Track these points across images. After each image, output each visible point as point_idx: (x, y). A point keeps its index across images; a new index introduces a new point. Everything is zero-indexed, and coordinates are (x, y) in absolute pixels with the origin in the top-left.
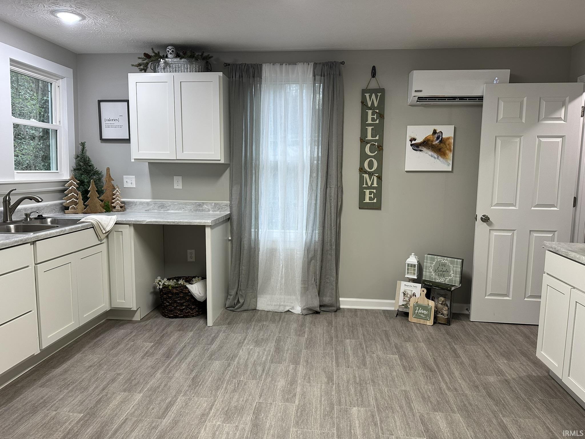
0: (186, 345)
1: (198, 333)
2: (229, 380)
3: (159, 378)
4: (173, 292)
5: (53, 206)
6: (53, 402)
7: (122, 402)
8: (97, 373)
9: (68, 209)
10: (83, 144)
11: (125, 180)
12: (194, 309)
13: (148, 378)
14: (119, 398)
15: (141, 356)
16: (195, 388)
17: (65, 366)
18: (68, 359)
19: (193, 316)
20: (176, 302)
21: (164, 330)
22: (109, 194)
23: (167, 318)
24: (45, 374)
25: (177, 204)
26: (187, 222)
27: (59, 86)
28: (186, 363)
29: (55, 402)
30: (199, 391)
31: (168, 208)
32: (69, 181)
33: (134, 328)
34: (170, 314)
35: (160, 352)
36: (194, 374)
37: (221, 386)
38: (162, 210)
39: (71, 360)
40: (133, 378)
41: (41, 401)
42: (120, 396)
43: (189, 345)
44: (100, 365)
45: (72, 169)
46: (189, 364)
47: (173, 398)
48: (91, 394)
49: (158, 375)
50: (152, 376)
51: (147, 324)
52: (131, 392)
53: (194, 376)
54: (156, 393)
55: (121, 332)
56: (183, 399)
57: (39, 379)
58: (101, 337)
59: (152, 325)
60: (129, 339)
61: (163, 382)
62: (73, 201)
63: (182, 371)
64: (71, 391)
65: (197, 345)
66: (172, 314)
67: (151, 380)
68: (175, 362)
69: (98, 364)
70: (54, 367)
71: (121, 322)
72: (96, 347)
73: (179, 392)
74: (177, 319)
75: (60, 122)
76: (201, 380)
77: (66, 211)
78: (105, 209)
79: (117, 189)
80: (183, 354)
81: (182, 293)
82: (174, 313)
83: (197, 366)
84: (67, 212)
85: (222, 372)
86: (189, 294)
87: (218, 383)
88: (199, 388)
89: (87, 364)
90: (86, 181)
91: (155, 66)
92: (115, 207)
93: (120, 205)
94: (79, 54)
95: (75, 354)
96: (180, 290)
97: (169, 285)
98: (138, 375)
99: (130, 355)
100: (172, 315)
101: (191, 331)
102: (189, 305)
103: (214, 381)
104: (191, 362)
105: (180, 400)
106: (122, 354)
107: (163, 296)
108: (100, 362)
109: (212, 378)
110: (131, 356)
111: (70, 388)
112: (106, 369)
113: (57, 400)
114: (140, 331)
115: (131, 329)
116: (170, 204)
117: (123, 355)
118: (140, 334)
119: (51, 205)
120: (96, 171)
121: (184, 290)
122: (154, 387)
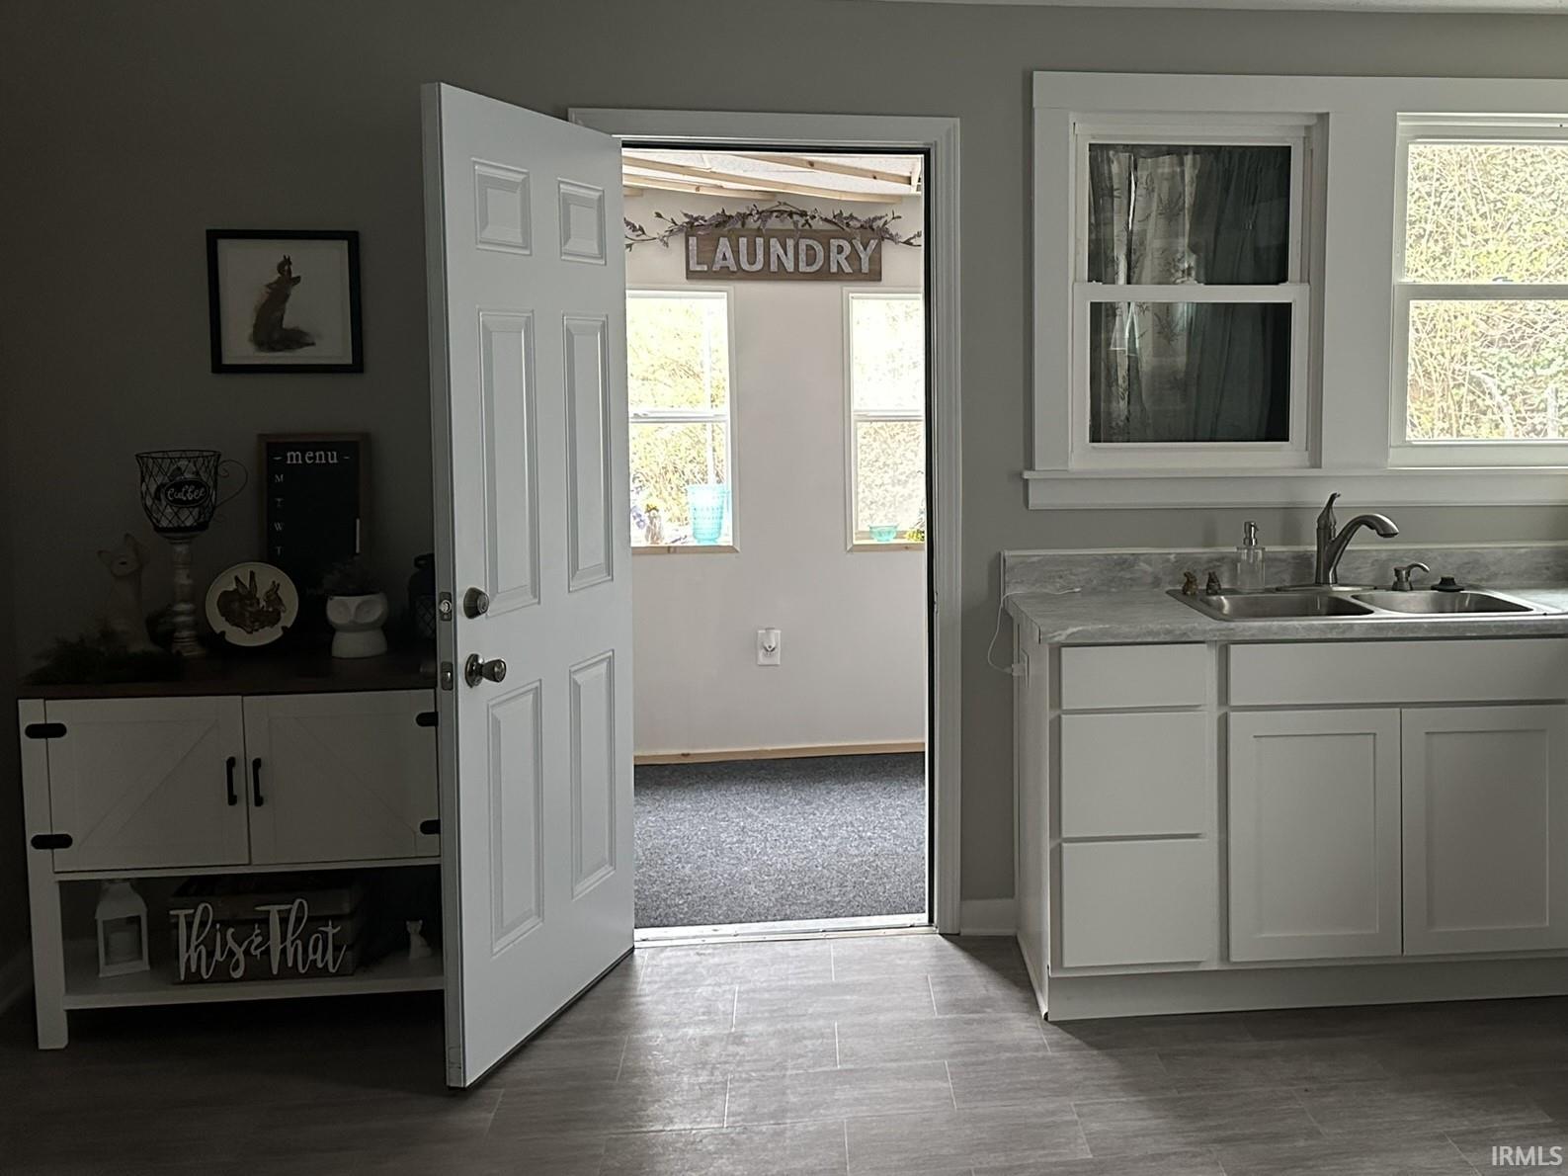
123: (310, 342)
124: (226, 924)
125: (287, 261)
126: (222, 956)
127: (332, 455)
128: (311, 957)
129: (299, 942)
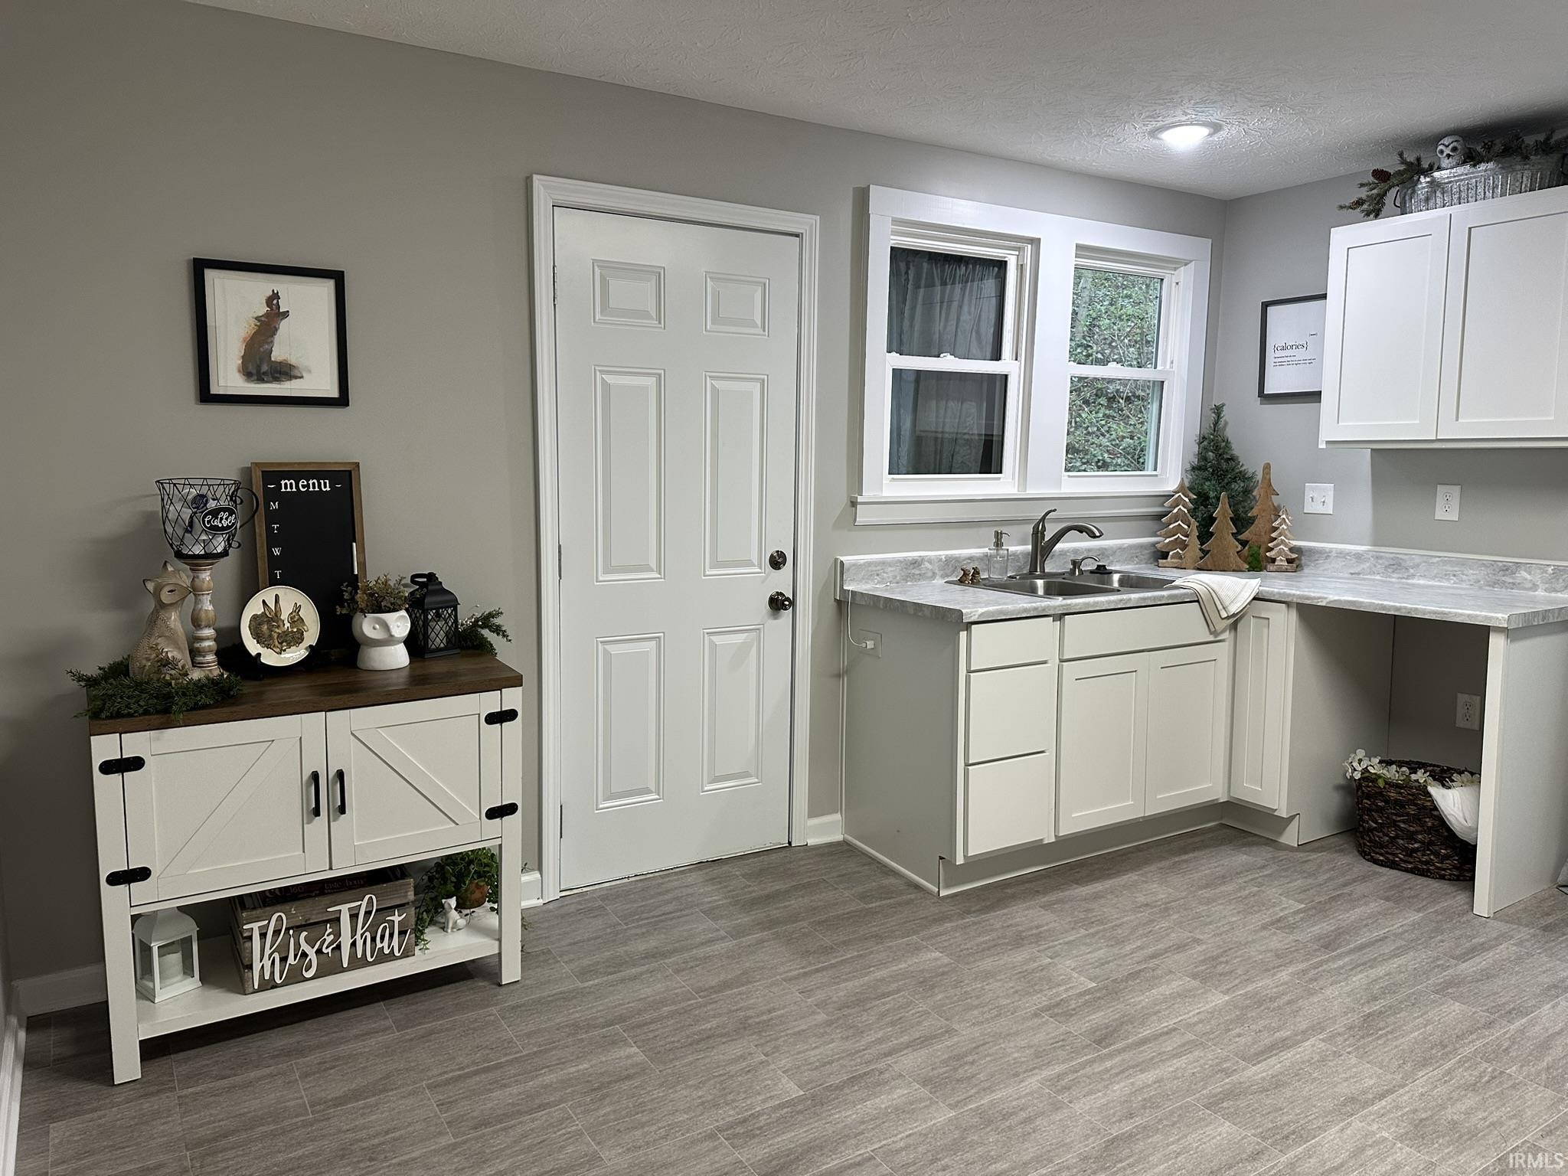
0: (1386, 937)
1: (1437, 922)
2: (1468, 1059)
3: (1282, 981)
4: (1389, 796)
5: (1136, 549)
6: (1052, 941)
7: (1179, 995)
8: (1153, 921)
9: (1166, 558)
10: (1218, 410)
11: (1308, 495)
12: (1447, 857)
13: (1257, 972)
14: (1176, 985)
15: (1264, 922)
16: (1362, 1037)
17: (1098, 887)
18: (1109, 876)
19: (1442, 877)
20: (1395, 824)
21: (1345, 885)
22: (1263, 528)
23: (1368, 860)
24: (1057, 888)
25: (1438, 562)
26: (1435, 613)
27: (1177, 283)
28: (1367, 976)
29: (1056, 943)
30: (1371, 1047)
31: (1412, 571)
32: (1173, 495)
33: (1274, 858)
34: (1377, 853)
35: (1312, 929)
36: (1376, 1007)
37: (1437, 1062)
38: (1395, 575)
39: (1113, 880)
40: (1223, 959)
41: (1034, 931)
42: (1181, 983)
43: (1394, 940)
44: (1166, 909)
45: (1188, 467)
46: (1375, 981)
47: (1296, 1035)
48: (1126, 955)
49: (1284, 975)
50: (1267, 970)
51: (1310, 860)
52: (1208, 984)
53: (1374, 1011)
54: (1262, 1008)
55: (1240, 858)
56: (1320, 1046)
57: (1045, 893)
58: (1191, 855)
59: (1320, 866)
60: (1252, 880)
61: (1287, 994)
62: (1178, 541)
63: (1348, 988)
64: (1093, 935)
65: (1420, 947)
66: (1381, 855)
67: (1262, 979)
68: (1341, 963)
69: (1163, 906)
70: (1079, 882)
71: (1250, 839)
72: (1172, 872)
73: (1316, 1028)
74: (1395, 871)
75: (1172, 362)
76: (1387, 1027)
77: (1160, 561)
78: (1249, 564)
79: (1284, 516)
80: (1370, 954)
81: (1416, 805)
82: (1387, 853)
83: (1394, 993)
84: (1162, 563)
85: (1459, 1034)
86: (1435, 813)
87: (1434, 1052)
88: (1373, 1040)
89: (1141, 899)
90: (1212, 494)
91: (1404, 197)
92: (1273, 560)
93: (1286, 555)
94: (1231, 201)
95: (1126, 872)
96: (1409, 794)
97: (1379, 776)
98: (1238, 957)
99: (1239, 912)
100: (1381, 858)
101: (1419, 910)
102: (1431, 843)
103: (1425, 1043)
104: (1380, 978)
105: (1311, 1046)
106: (1222, 904)
107: (1362, 801)
108: (1169, 903)
109: (1421, 1034)
110: (1240, 914)
111: (1092, 931)
112: (1174, 920)
113: (1061, 941)
114: (1286, 870)
115: (1265, 860)
116: (1417, 560)
117: (1221, 907)
118: (1283, 876)
119: (1131, 547)
120: (1240, 472)
121: (1420, 799)
122: (1263, 994)
123: (299, 375)
124: (299, 928)
125: (275, 296)
126: (295, 960)
127: (325, 483)
128: (379, 945)
129: (368, 934)
